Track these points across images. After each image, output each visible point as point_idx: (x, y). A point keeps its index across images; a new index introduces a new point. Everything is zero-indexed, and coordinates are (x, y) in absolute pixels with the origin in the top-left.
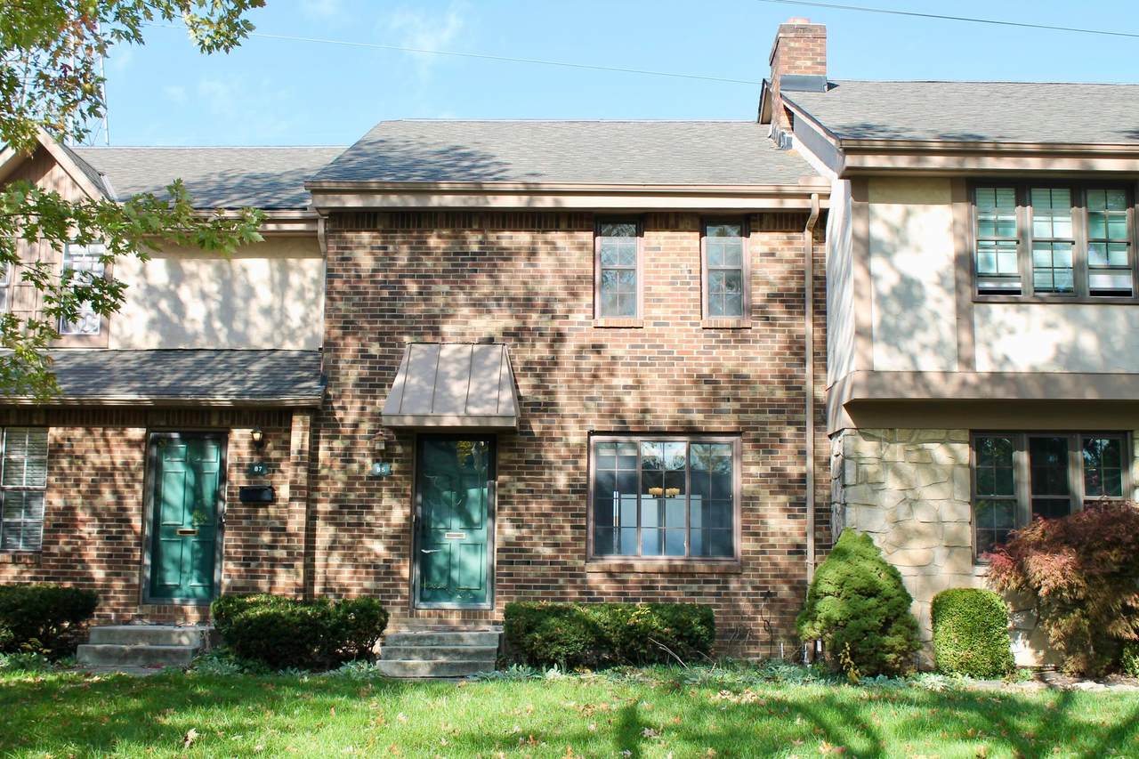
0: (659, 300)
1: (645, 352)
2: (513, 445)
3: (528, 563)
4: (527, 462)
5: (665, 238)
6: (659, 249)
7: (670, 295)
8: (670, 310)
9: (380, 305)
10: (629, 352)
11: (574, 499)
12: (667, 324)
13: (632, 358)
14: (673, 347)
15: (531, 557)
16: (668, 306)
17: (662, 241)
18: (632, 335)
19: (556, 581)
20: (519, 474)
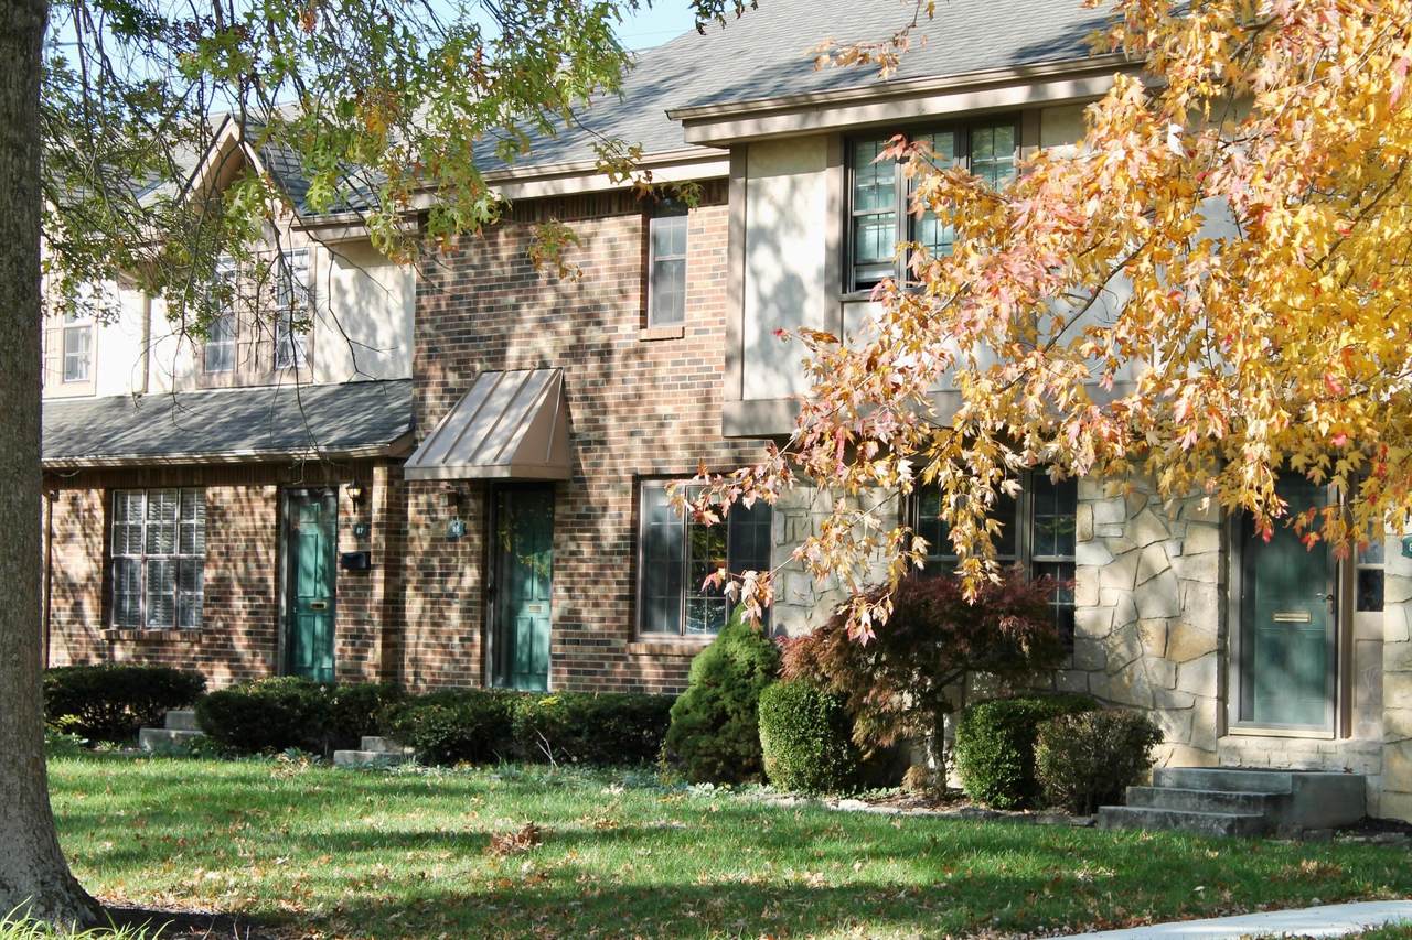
0: (700, 300)
1: (685, 370)
2: (566, 494)
3: (578, 642)
4: (579, 516)
5: (710, 215)
6: (702, 231)
7: (712, 291)
8: (710, 311)
9: (457, 326)
10: (671, 371)
11: (618, 562)
12: (706, 331)
13: (673, 379)
14: (711, 361)
15: (582, 635)
16: (708, 307)
17: (706, 220)
18: (674, 348)
19: (602, 665)
20: (571, 531)
